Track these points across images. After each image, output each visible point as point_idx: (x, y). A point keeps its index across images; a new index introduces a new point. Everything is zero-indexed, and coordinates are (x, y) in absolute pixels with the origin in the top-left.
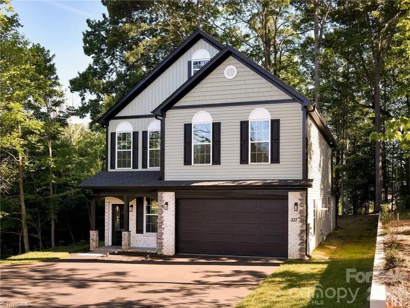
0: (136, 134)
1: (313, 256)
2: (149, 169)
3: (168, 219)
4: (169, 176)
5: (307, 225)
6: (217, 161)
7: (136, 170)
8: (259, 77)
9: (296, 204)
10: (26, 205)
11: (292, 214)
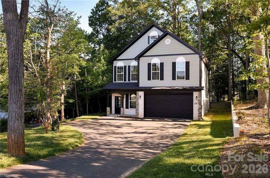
0: (125, 67)
1: (204, 119)
2: (131, 81)
3: (141, 103)
4: (141, 85)
5: (201, 106)
6: (162, 79)
7: (126, 82)
8: (180, 43)
9: (197, 97)
10: (78, 96)
11: (195, 101)
